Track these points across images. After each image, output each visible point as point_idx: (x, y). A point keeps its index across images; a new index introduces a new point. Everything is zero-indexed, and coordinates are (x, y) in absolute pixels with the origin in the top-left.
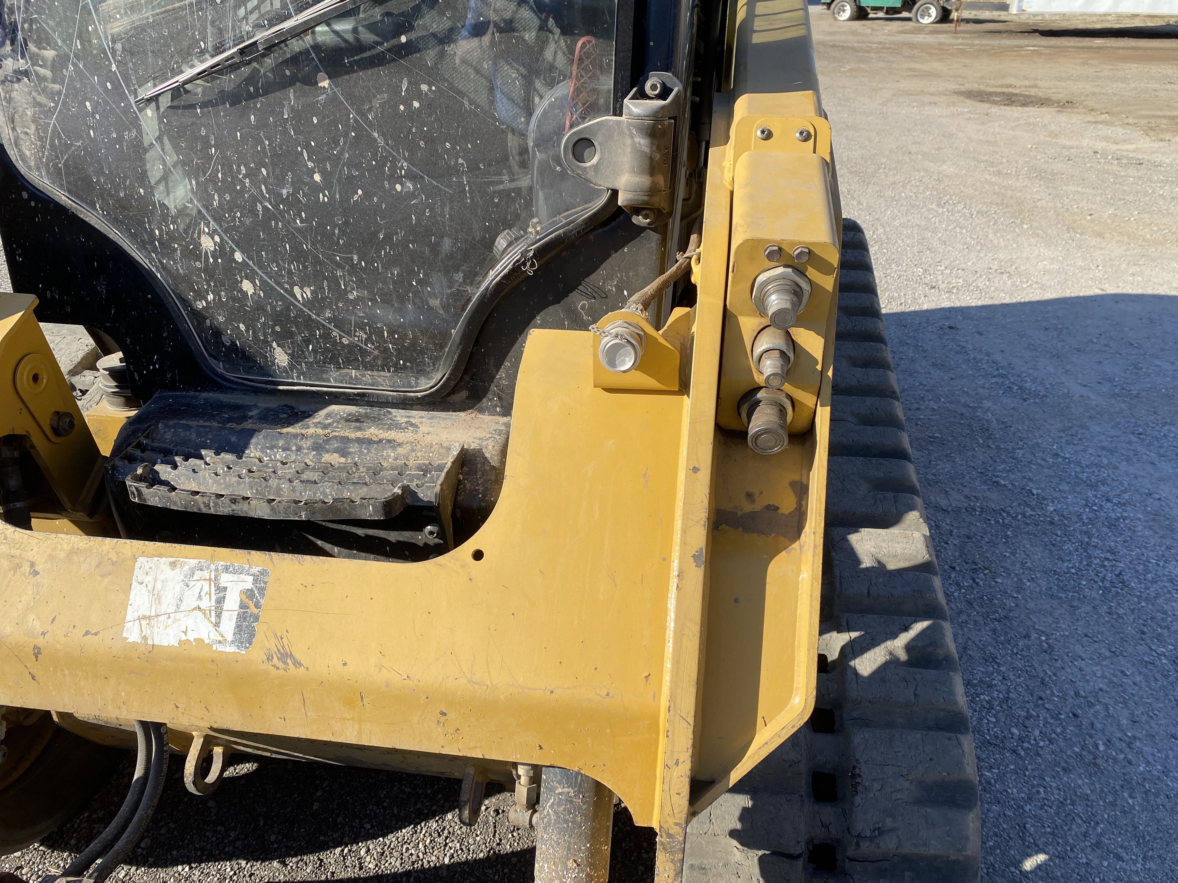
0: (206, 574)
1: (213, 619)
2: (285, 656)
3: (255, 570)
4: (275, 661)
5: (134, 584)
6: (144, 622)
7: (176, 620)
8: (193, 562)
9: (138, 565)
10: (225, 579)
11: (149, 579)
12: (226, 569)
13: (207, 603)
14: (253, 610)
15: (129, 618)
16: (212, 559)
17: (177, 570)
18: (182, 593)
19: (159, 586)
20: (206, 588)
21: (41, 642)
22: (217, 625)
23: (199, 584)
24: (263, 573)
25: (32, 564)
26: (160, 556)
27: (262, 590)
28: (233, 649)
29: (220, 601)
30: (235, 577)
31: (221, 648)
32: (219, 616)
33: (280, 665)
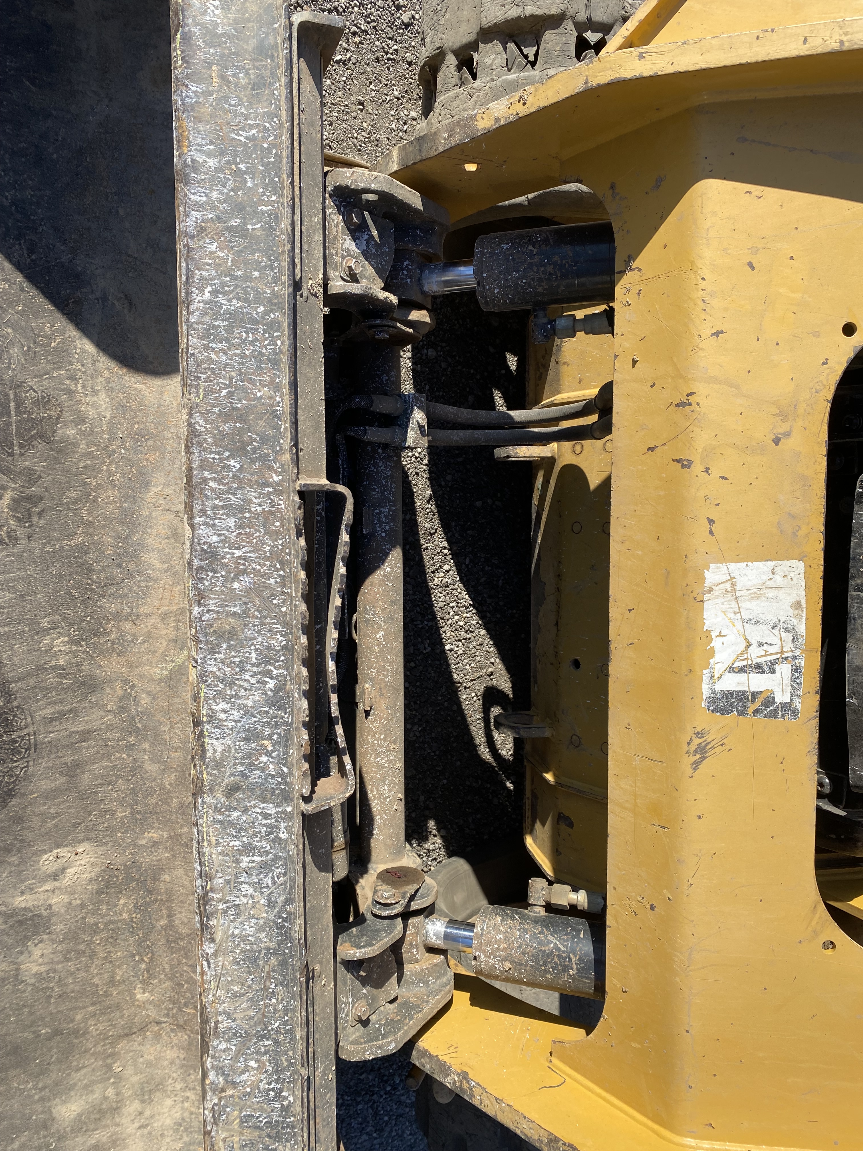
0: (789, 646)
1: (738, 664)
2: (702, 751)
3: (797, 703)
4: (697, 741)
5: (771, 564)
6: (728, 585)
7: (732, 621)
8: (802, 629)
9: (794, 563)
10: (784, 670)
11: (778, 578)
12: (796, 669)
13: (755, 655)
14: (752, 707)
15: (732, 566)
16: (808, 650)
17: (791, 612)
18: (765, 623)
19: (771, 593)
20: (772, 650)
21: (697, 468)
22: (731, 670)
23: (776, 640)
24: (794, 712)
25: (787, 434)
26: (807, 588)
27: (774, 714)
28: (706, 692)
29: (759, 668)
30: (787, 681)
31: (706, 678)
32: (742, 670)
33: (693, 747)
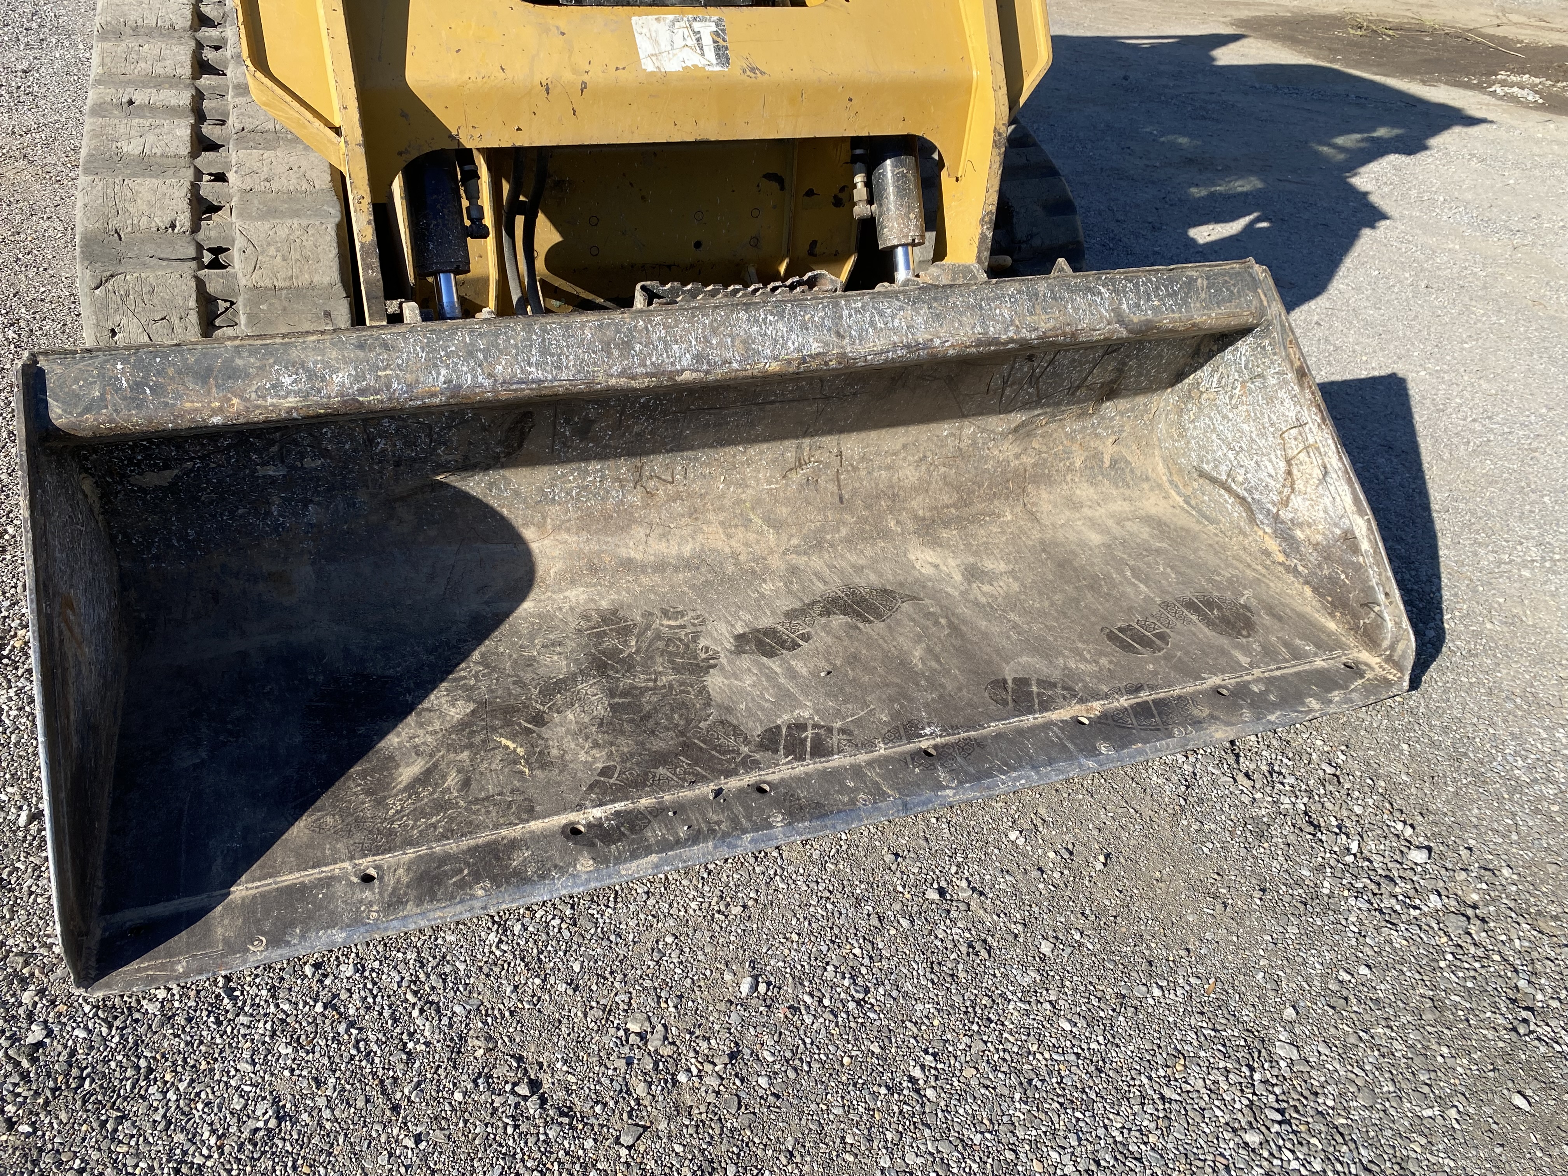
0: (682, 24)
1: (698, 51)
2: (753, 70)
3: (715, 18)
4: (748, 73)
5: (636, 35)
6: (654, 58)
7: (674, 55)
8: (671, 17)
9: (633, 22)
10: (697, 26)
11: (644, 31)
12: (695, 19)
13: (691, 42)
14: (722, 43)
15: (642, 56)
16: (683, 13)
17: (662, 22)
18: (672, 37)
19: (654, 35)
20: (686, 34)
21: (586, 78)
22: (703, 54)
23: (681, 31)
24: (720, 20)
25: (558, 28)
26: (647, 15)
27: (723, 31)
28: (719, 68)
29: (699, 40)
30: (703, 24)
31: (711, 69)
32: (702, 49)
33: (752, 75)
